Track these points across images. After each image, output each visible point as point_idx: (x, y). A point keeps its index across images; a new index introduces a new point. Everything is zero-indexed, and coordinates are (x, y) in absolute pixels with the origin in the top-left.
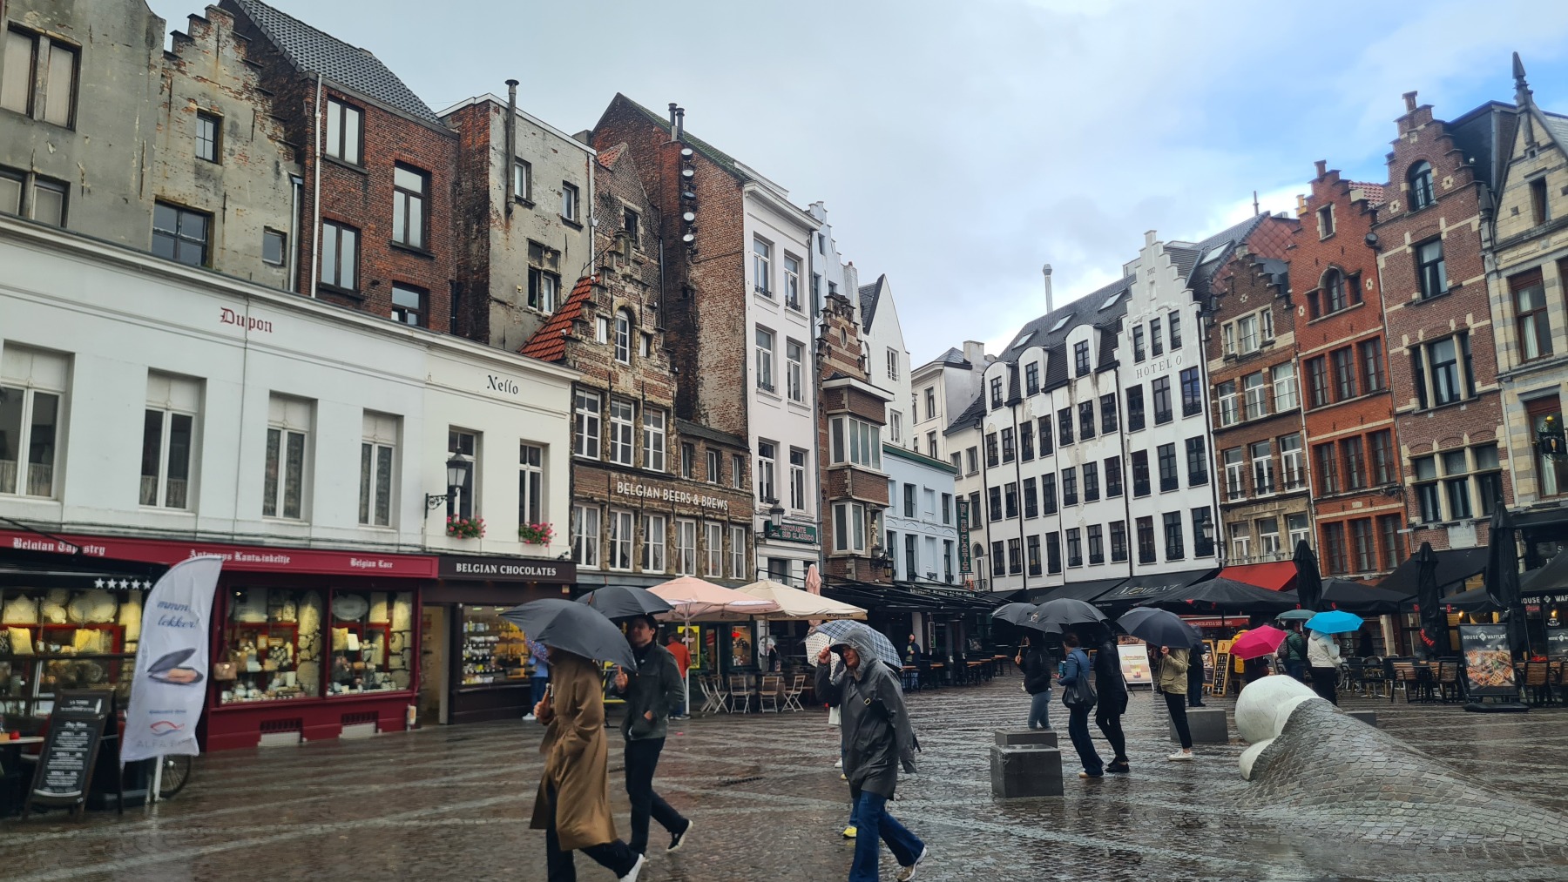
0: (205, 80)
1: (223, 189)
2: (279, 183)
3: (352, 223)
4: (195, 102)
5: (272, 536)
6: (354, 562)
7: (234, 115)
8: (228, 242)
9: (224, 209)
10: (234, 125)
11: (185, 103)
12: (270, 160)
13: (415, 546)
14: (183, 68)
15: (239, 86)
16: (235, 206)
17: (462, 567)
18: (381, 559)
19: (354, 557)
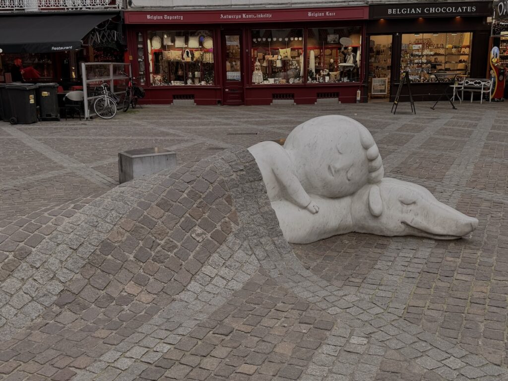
17: (392, 11)
18: (328, 11)
19: (310, 11)
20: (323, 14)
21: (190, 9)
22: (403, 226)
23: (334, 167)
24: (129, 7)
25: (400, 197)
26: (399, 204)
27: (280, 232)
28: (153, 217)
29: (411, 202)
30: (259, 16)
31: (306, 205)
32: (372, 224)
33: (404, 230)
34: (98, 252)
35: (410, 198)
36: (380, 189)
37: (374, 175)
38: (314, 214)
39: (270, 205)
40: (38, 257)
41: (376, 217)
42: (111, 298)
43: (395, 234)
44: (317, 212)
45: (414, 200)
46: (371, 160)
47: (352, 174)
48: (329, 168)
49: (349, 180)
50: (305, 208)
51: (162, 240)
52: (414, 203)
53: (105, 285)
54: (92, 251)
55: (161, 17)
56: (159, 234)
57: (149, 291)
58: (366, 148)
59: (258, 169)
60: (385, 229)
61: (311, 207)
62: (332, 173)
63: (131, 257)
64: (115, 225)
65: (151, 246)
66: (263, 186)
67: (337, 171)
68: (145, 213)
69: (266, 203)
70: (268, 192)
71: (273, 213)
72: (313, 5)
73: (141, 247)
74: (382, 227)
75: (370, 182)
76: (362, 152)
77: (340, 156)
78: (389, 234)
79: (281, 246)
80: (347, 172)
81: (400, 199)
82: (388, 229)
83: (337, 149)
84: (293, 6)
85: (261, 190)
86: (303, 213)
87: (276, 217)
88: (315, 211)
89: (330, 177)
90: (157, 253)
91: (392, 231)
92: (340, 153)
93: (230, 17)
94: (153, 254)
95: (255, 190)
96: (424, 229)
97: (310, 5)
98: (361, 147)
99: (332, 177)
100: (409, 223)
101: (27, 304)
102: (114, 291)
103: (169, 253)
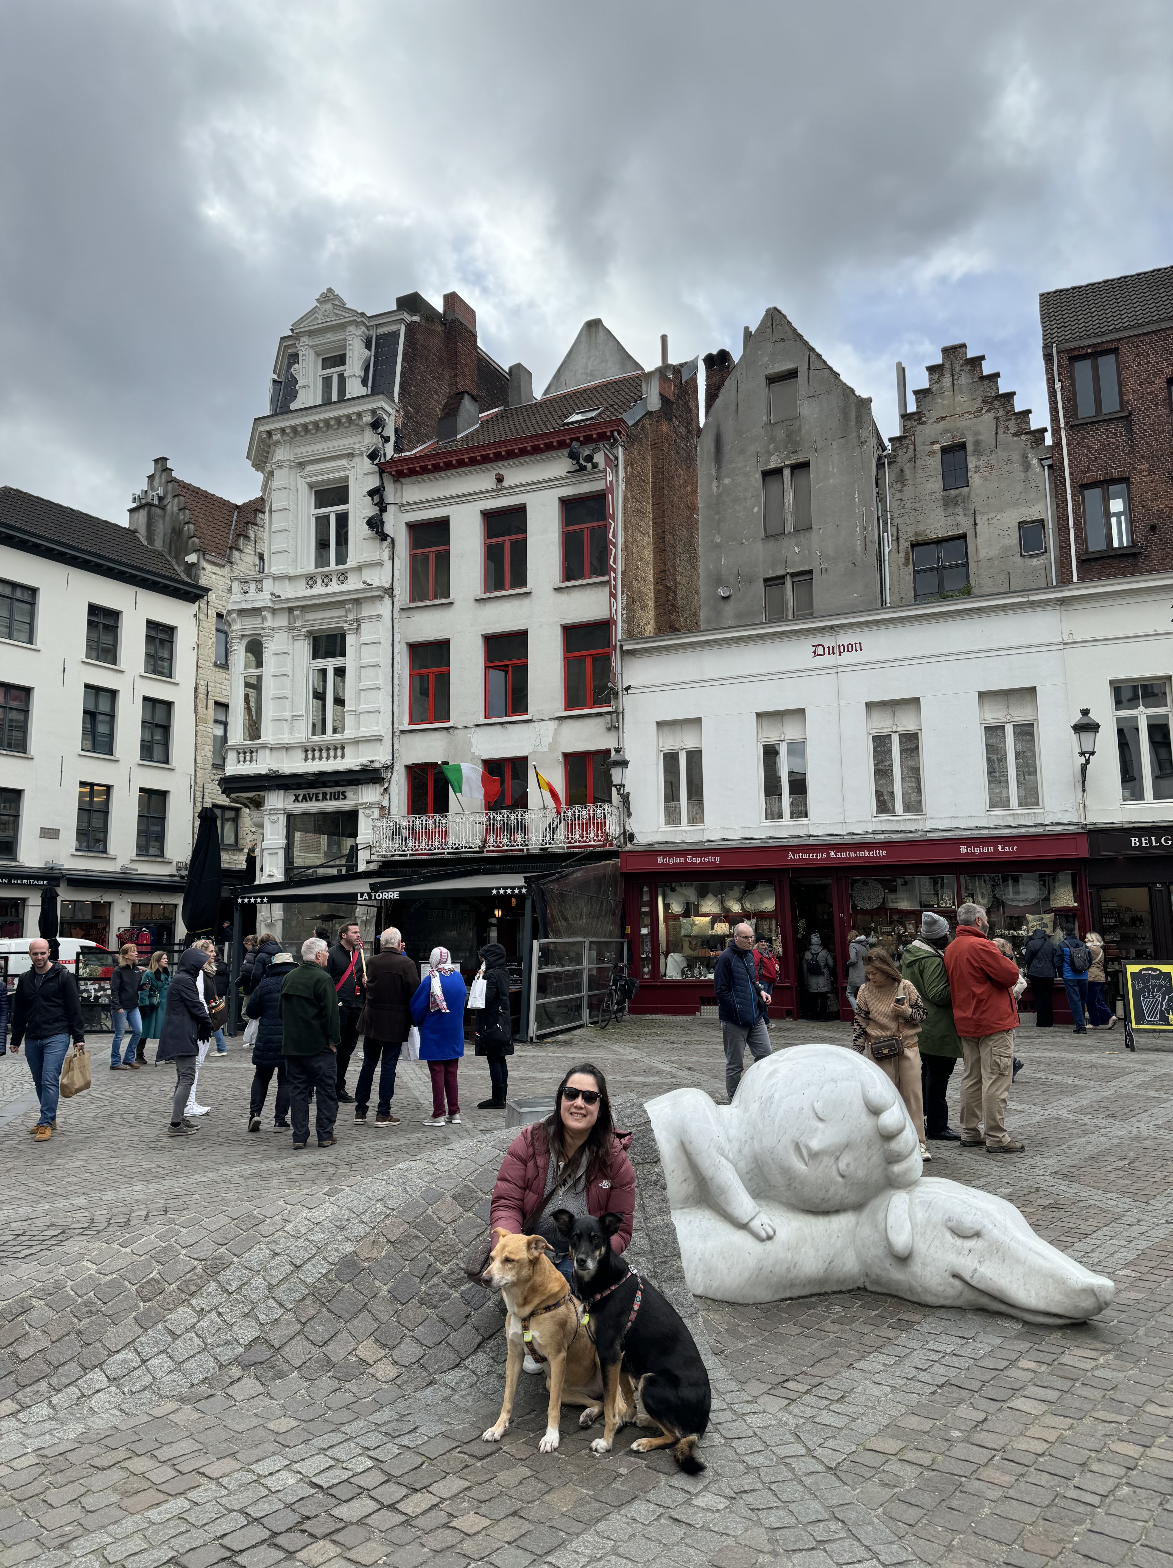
0: (943, 418)
1: (972, 507)
2: (1029, 474)
3: (1116, 475)
4: (938, 443)
5: (883, 833)
6: (963, 849)
7: (976, 433)
8: (983, 553)
9: (975, 524)
10: (977, 443)
11: (928, 448)
12: (1016, 456)
13: (1069, 824)
14: (924, 419)
15: (978, 404)
16: (985, 518)
17: (1140, 841)
18: (1000, 843)
19: (963, 844)
20: (991, 849)
21: (735, 844)
22: (957, 1283)
23: (807, 1147)
24: (629, 845)
25: (949, 1220)
26: (948, 1235)
27: (678, 1272)
28: (440, 1219)
29: (971, 1232)
30: (862, 854)
31: (745, 1221)
32: (897, 1275)
33: (961, 1294)
34: (332, 1276)
35: (970, 1221)
36: (911, 1200)
37: (897, 1168)
38: (762, 1240)
39: (668, 1213)
40: (237, 1274)
41: (903, 1259)
42: (328, 1363)
43: (942, 1302)
44: (769, 1238)
45: (978, 1227)
46: (888, 1137)
47: (848, 1165)
48: (797, 1147)
49: (843, 1176)
50: (743, 1226)
51: (445, 1264)
52: (977, 1235)
53: (327, 1337)
54: (324, 1272)
55: (682, 860)
56: (444, 1252)
57: (396, 1359)
58: (875, 1111)
59: (654, 1140)
60: (920, 1289)
61: (755, 1224)
62: (803, 1159)
63: (384, 1291)
64: (373, 1228)
65: (423, 1273)
66: (661, 1175)
67: (815, 1155)
68: (429, 1212)
69: (660, 1209)
70: (668, 1186)
71: (673, 1231)
72: (969, 832)
73: (406, 1274)
74: (914, 1283)
75: (892, 1183)
76: (866, 1122)
77: (820, 1125)
78: (930, 1299)
79: (677, 1300)
80: (837, 1159)
81: (950, 1224)
82: (926, 1290)
83: (814, 1109)
84: (929, 835)
85: (655, 1184)
86: (740, 1238)
87: (675, 1241)
88: (764, 1235)
89: (800, 1167)
90: (430, 1288)
91: (935, 1295)
92: (821, 1120)
93: (806, 856)
94: (423, 1288)
95: (642, 1182)
96: (996, 1294)
97: (964, 833)
98: (865, 1109)
99: (803, 1167)
100: (968, 1279)
101: (194, 1356)
102: (337, 1351)
103: (452, 1291)
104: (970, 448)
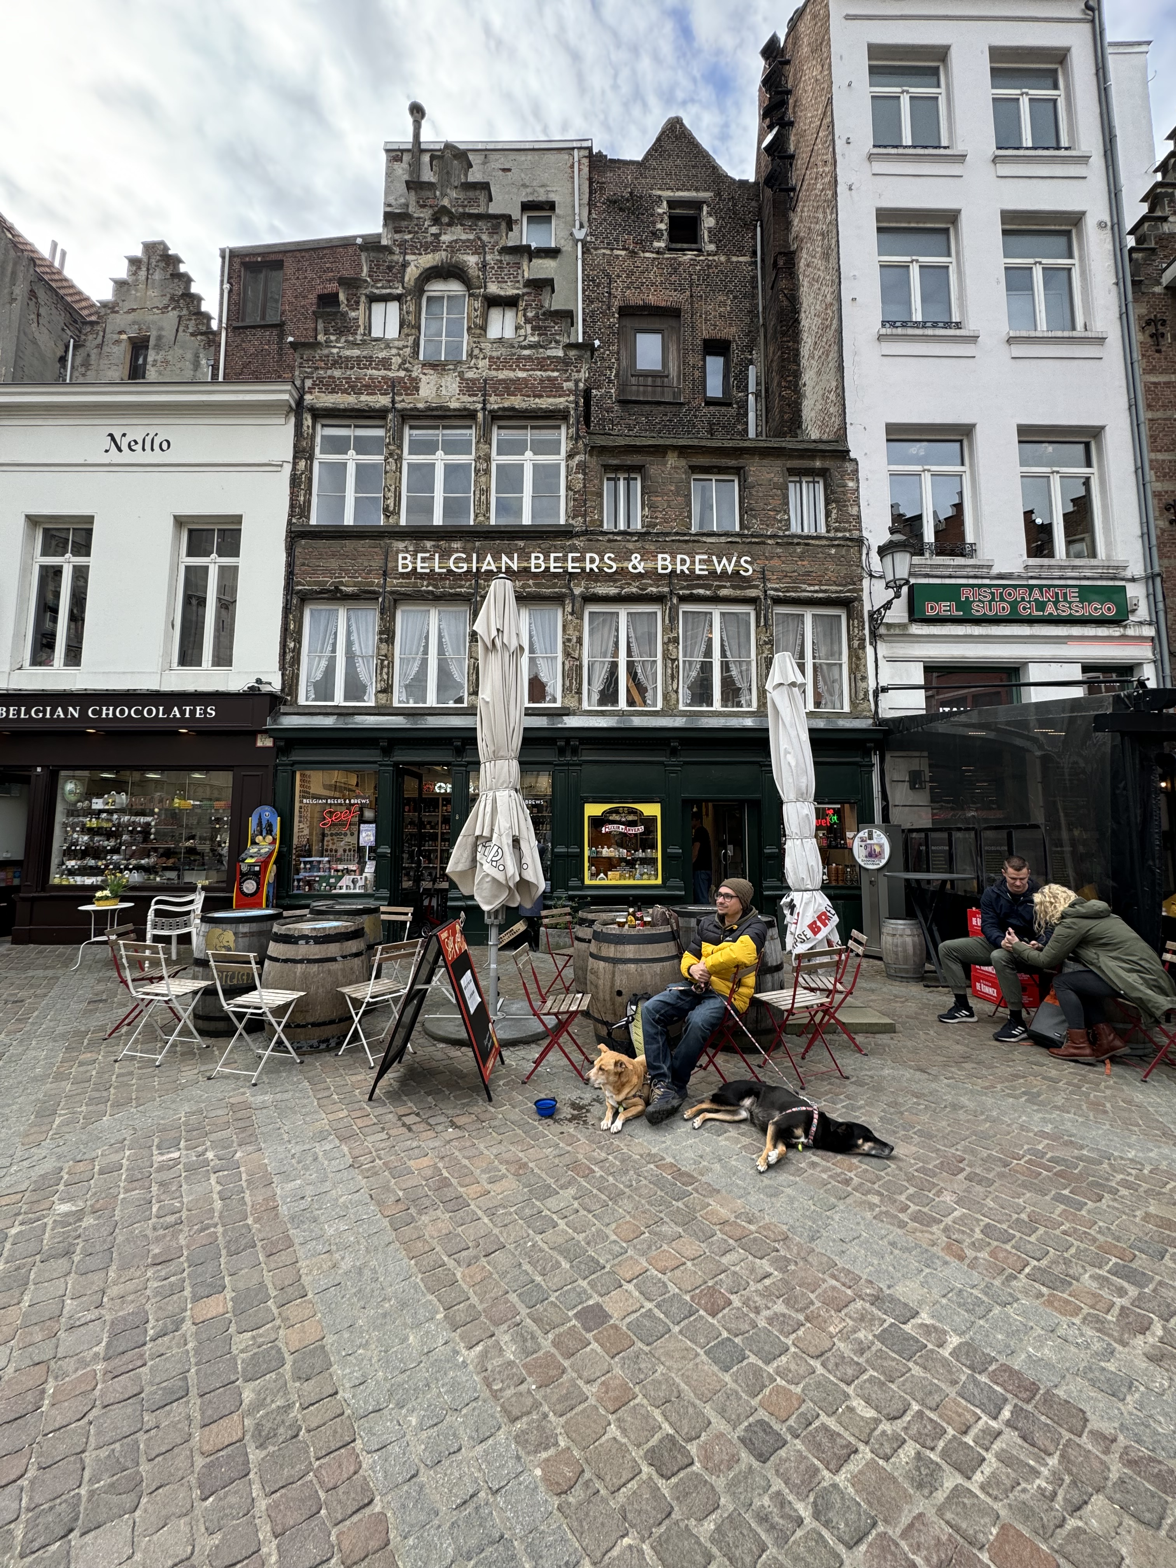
2: (197, 373)
4: (126, 333)
7: (161, 329)
10: (159, 338)
11: (116, 337)
12: (189, 356)
14: (117, 309)
15: (166, 301)
17: (8, 712)
104: (152, 342)
